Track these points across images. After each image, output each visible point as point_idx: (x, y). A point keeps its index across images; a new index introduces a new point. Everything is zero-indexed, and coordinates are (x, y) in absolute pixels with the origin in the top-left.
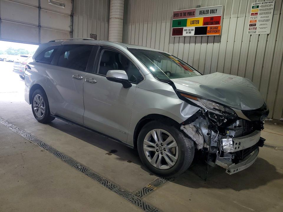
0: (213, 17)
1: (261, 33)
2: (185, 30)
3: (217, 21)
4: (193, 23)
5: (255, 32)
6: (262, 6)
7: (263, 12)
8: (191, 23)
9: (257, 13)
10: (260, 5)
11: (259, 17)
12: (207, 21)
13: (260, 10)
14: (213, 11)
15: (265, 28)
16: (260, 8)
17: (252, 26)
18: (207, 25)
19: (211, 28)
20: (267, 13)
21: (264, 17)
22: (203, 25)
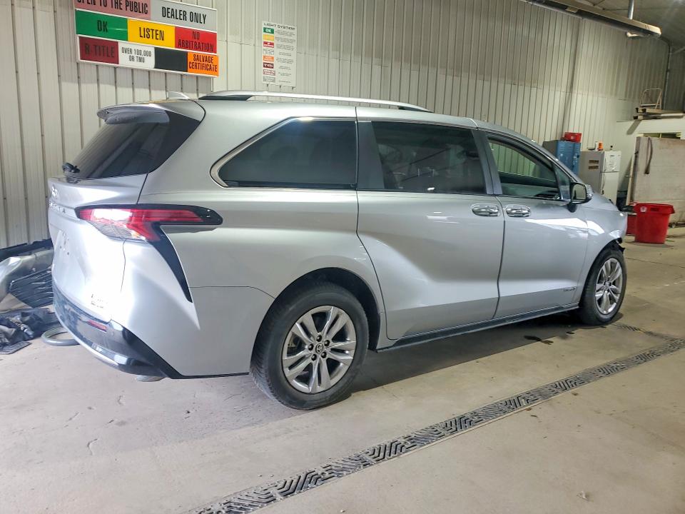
0: (198, 32)
1: (284, 84)
2: (125, 50)
3: (208, 42)
4: (146, 34)
5: (274, 81)
6: (278, 32)
7: (281, 43)
8: (142, 35)
9: (272, 44)
10: (276, 29)
11: (276, 53)
12: (184, 38)
13: (278, 39)
14: (196, 17)
15: (287, 75)
16: (276, 34)
17: (267, 67)
18: (186, 48)
19: (197, 58)
20: (288, 48)
21: (284, 54)
22: (176, 47)
